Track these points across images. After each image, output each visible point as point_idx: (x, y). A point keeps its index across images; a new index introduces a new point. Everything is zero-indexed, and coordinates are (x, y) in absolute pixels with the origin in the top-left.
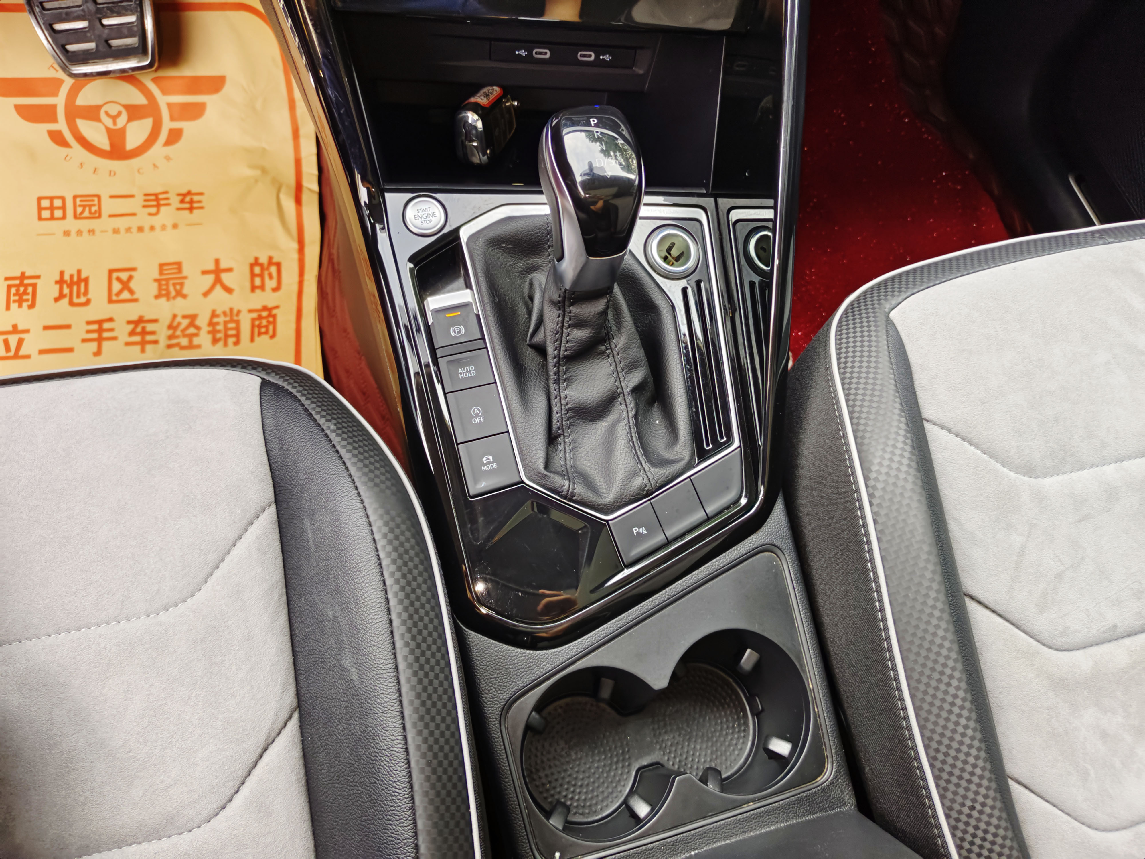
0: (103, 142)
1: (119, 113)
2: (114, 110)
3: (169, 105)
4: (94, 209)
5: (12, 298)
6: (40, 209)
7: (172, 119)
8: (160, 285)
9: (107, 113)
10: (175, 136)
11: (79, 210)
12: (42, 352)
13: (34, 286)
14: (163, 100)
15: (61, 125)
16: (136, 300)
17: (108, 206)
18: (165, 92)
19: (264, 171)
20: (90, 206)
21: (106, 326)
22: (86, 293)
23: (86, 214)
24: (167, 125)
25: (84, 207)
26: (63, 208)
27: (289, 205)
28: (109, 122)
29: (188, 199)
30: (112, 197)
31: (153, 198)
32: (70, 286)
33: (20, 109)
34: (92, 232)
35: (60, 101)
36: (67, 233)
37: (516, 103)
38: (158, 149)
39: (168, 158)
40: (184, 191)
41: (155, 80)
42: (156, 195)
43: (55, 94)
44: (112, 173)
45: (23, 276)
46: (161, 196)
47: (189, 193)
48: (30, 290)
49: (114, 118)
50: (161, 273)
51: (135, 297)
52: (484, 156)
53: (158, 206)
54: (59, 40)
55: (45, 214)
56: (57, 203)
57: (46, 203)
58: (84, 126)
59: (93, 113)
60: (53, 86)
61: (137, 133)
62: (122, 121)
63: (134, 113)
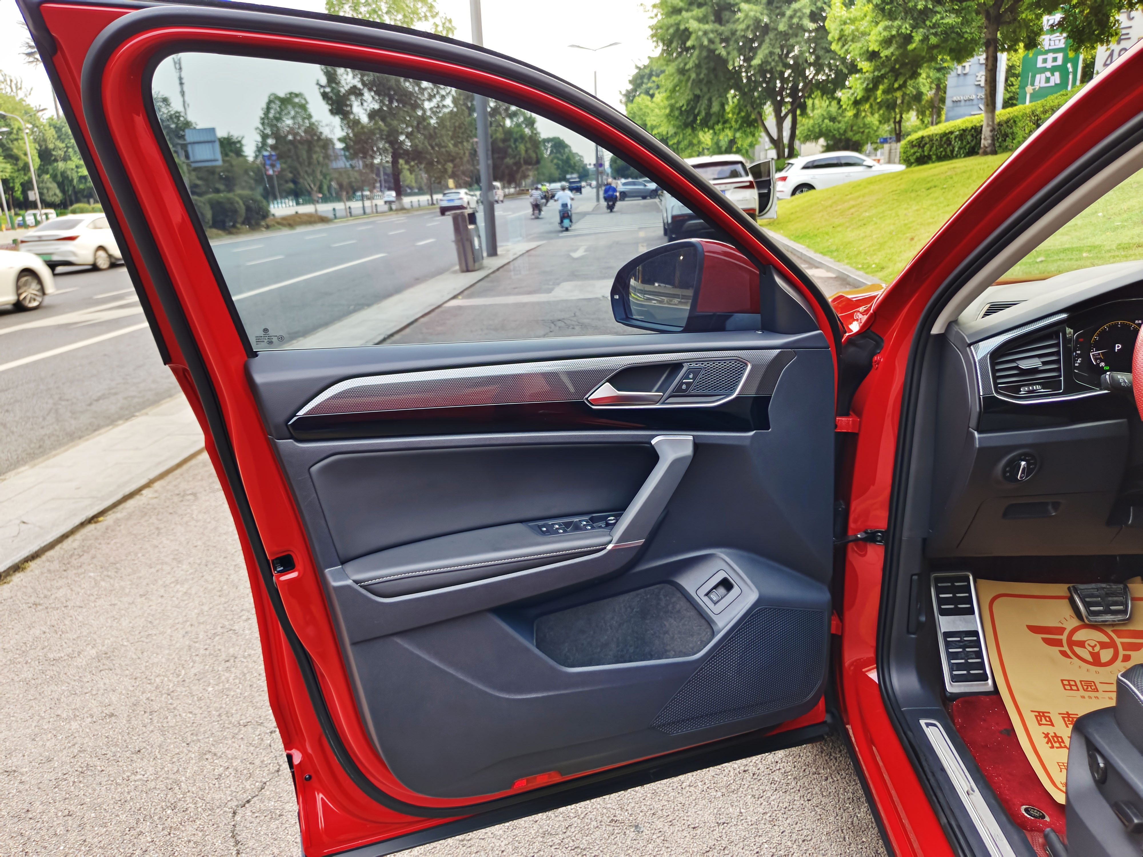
0: (1089, 658)
1: (1096, 645)
2: (1093, 643)
3: (1122, 643)
4: (1094, 687)
5: (1069, 723)
6: (1064, 685)
7: (1124, 649)
9: (1088, 644)
10: (1127, 658)
11: (1085, 687)
14: (1118, 641)
15: (1066, 648)
17: (1101, 687)
18: (1119, 637)
20: (1091, 686)
23: (1089, 689)
24: (1122, 653)
25: (1088, 686)
26: (1076, 685)
28: (1090, 649)
30: (1101, 683)
33: (1045, 640)
34: (1097, 697)
35: (1064, 637)
36: (1083, 697)
38: (1119, 663)
41: (1113, 631)
43: (1061, 634)
44: (1097, 672)
49: (1093, 647)
54: (1087, 605)
55: (1068, 687)
56: (1072, 683)
57: (1066, 683)
58: (1077, 650)
59: (1081, 644)
60: (1060, 630)
61: (1106, 655)
62: (1097, 649)
63: (1104, 645)
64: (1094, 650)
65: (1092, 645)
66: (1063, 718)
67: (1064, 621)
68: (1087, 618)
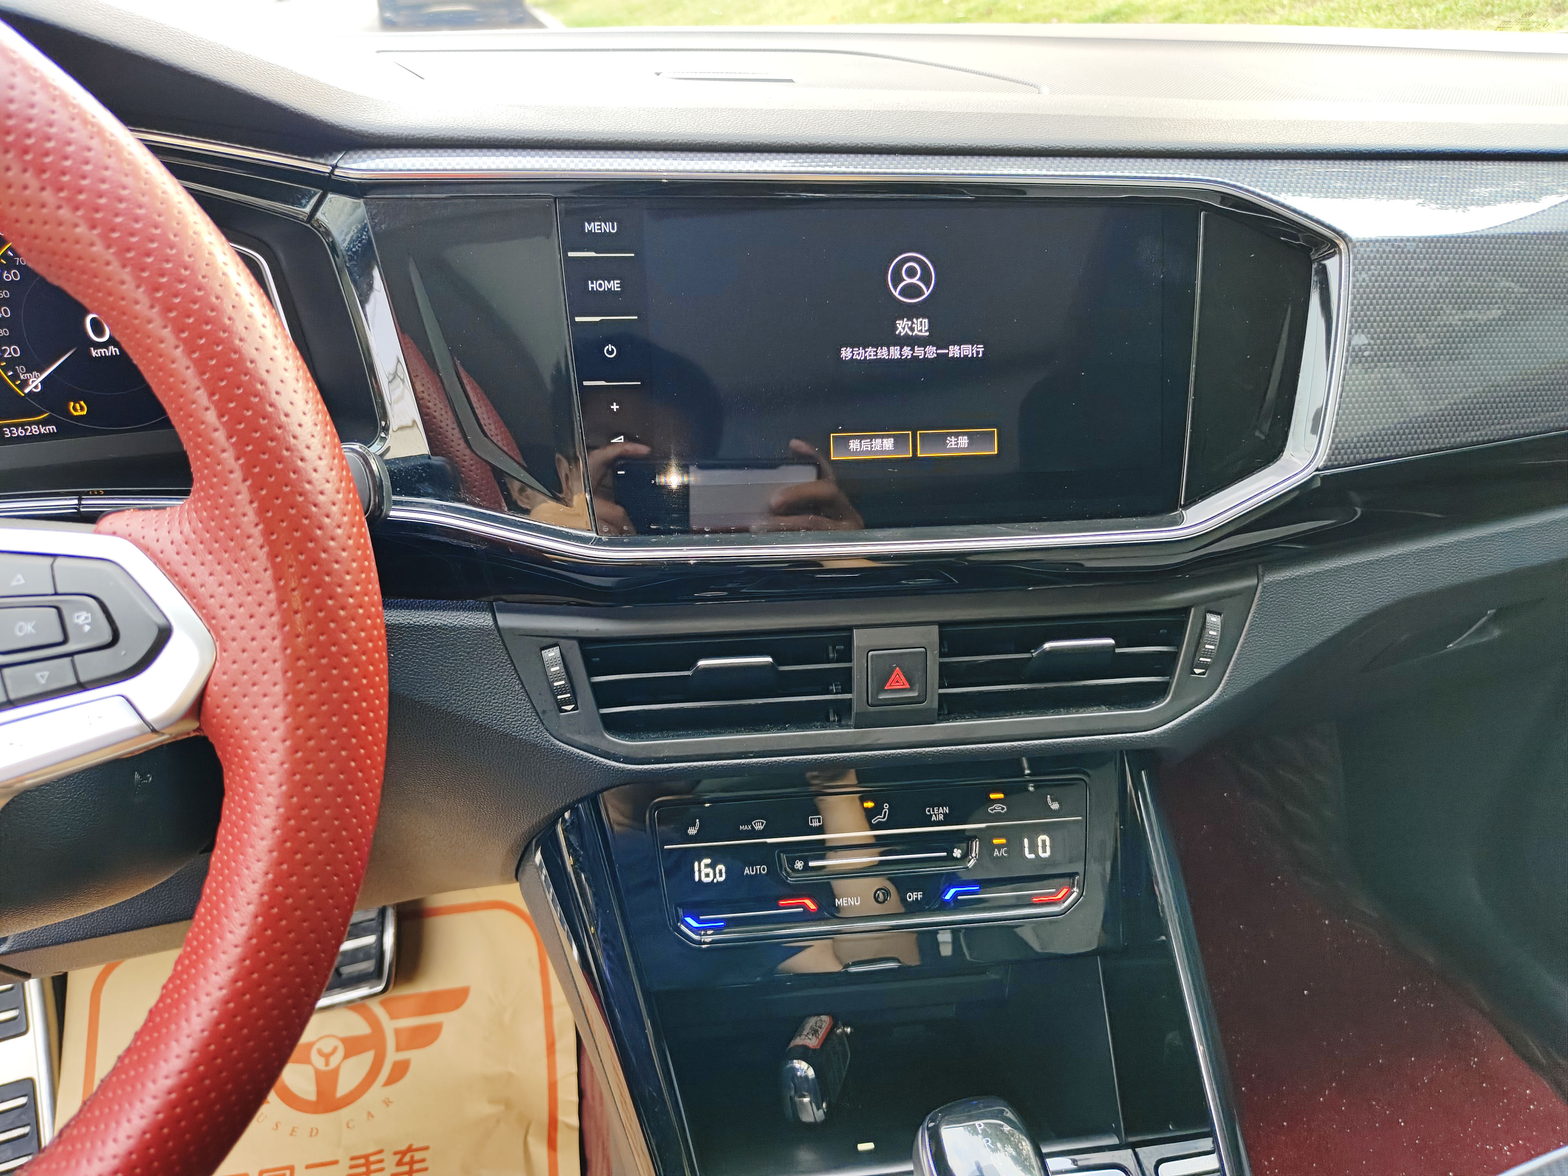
0: (309, 1091)
1: (335, 1050)
2: (329, 1045)
3: (397, 1032)
7: (399, 1049)
9: (320, 1052)
10: (400, 1070)
14: (389, 1026)
18: (393, 1016)
19: (508, 1104)
24: (392, 1056)
27: (539, 1151)
28: (320, 1063)
29: (407, 1159)
30: (308, 1167)
31: (362, 1161)
37: (849, 1030)
38: (377, 1091)
39: (387, 1102)
40: (404, 1147)
41: (383, 1003)
42: (366, 1157)
44: (313, 1132)
46: (372, 1159)
47: (410, 1149)
49: (327, 1057)
52: (818, 1109)
58: (290, 1070)
62: (337, 1059)
63: (353, 1046)
64: (327, 1064)
65: (327, 1050)
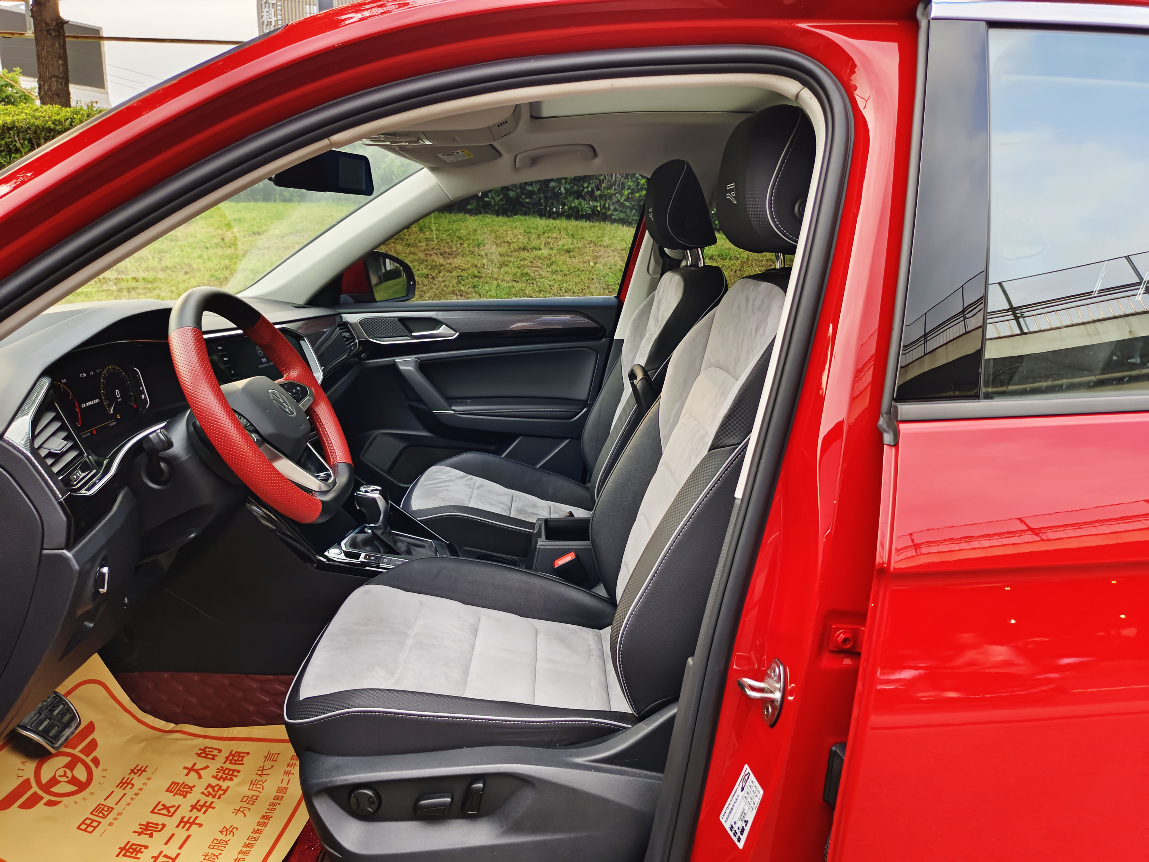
1: (65, 771)
2: (61, 772)
3: (80, 751)
4: (106, 809)
5: (133, 855)
6: (85, 830)
7: (87, 756)
8: (179, 794)
9: (60, 776)
10: (96, 762)
11: (101, 815)
12: (180, 848)
13: (133, 844)
14: (76, 752)
15: (47, 798)
16: (179, 806)
17: (110, 803)
19: (144, 741)
20: (103, 809)
21: (185, 820)
22: (158, 825)
23: (105, 814)
24: (88, 760)
25: (101, 812)
26: (93, 821)
28: (64, 779)
29: (136, 771)
30: (105, 799)
31: (122, 784)
32: (147, 830)
33: (22, 806)
34: (119, 814)
35: (35, 788)
36: (110, 825)
38: (96, 771)
39: (105, 770)
40: (130, 770)
41: (65, 747)
42: (122, 782)
43: (30, 787)
44: (92, 794)
45: (122, 849)
46: (124, 781)
47: (133, 769)
48: (134, 847)
49: (65, 775)
50: (171, 792)
51: (176, 806)
53: (130, 783)
54: (43, 734)
55: (90, 829)
56: (88, 822)
57: (83, 827)
58: (55, 789)
59: (54, 781)
60: (26, 785)
61: (80, 773)
62: (69, 774)
63: (71, 766)
64: (68, 777)
65: (63, 774)
66: (124, 855)
67: (21, 773)
68: (53, 748)
